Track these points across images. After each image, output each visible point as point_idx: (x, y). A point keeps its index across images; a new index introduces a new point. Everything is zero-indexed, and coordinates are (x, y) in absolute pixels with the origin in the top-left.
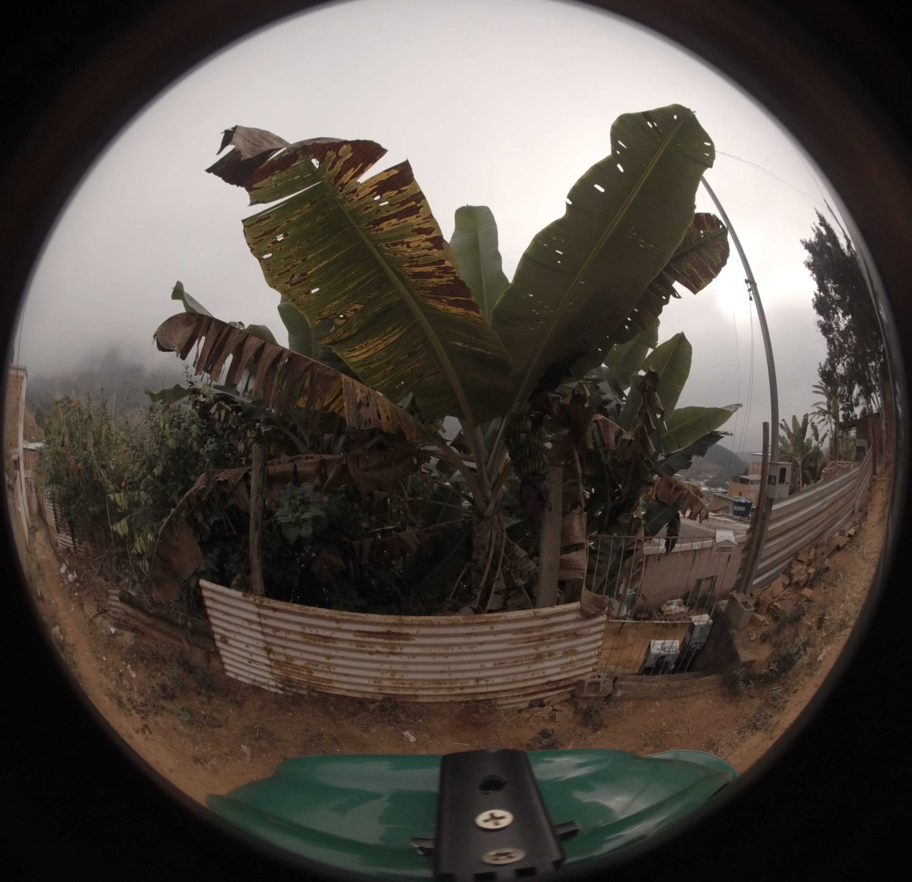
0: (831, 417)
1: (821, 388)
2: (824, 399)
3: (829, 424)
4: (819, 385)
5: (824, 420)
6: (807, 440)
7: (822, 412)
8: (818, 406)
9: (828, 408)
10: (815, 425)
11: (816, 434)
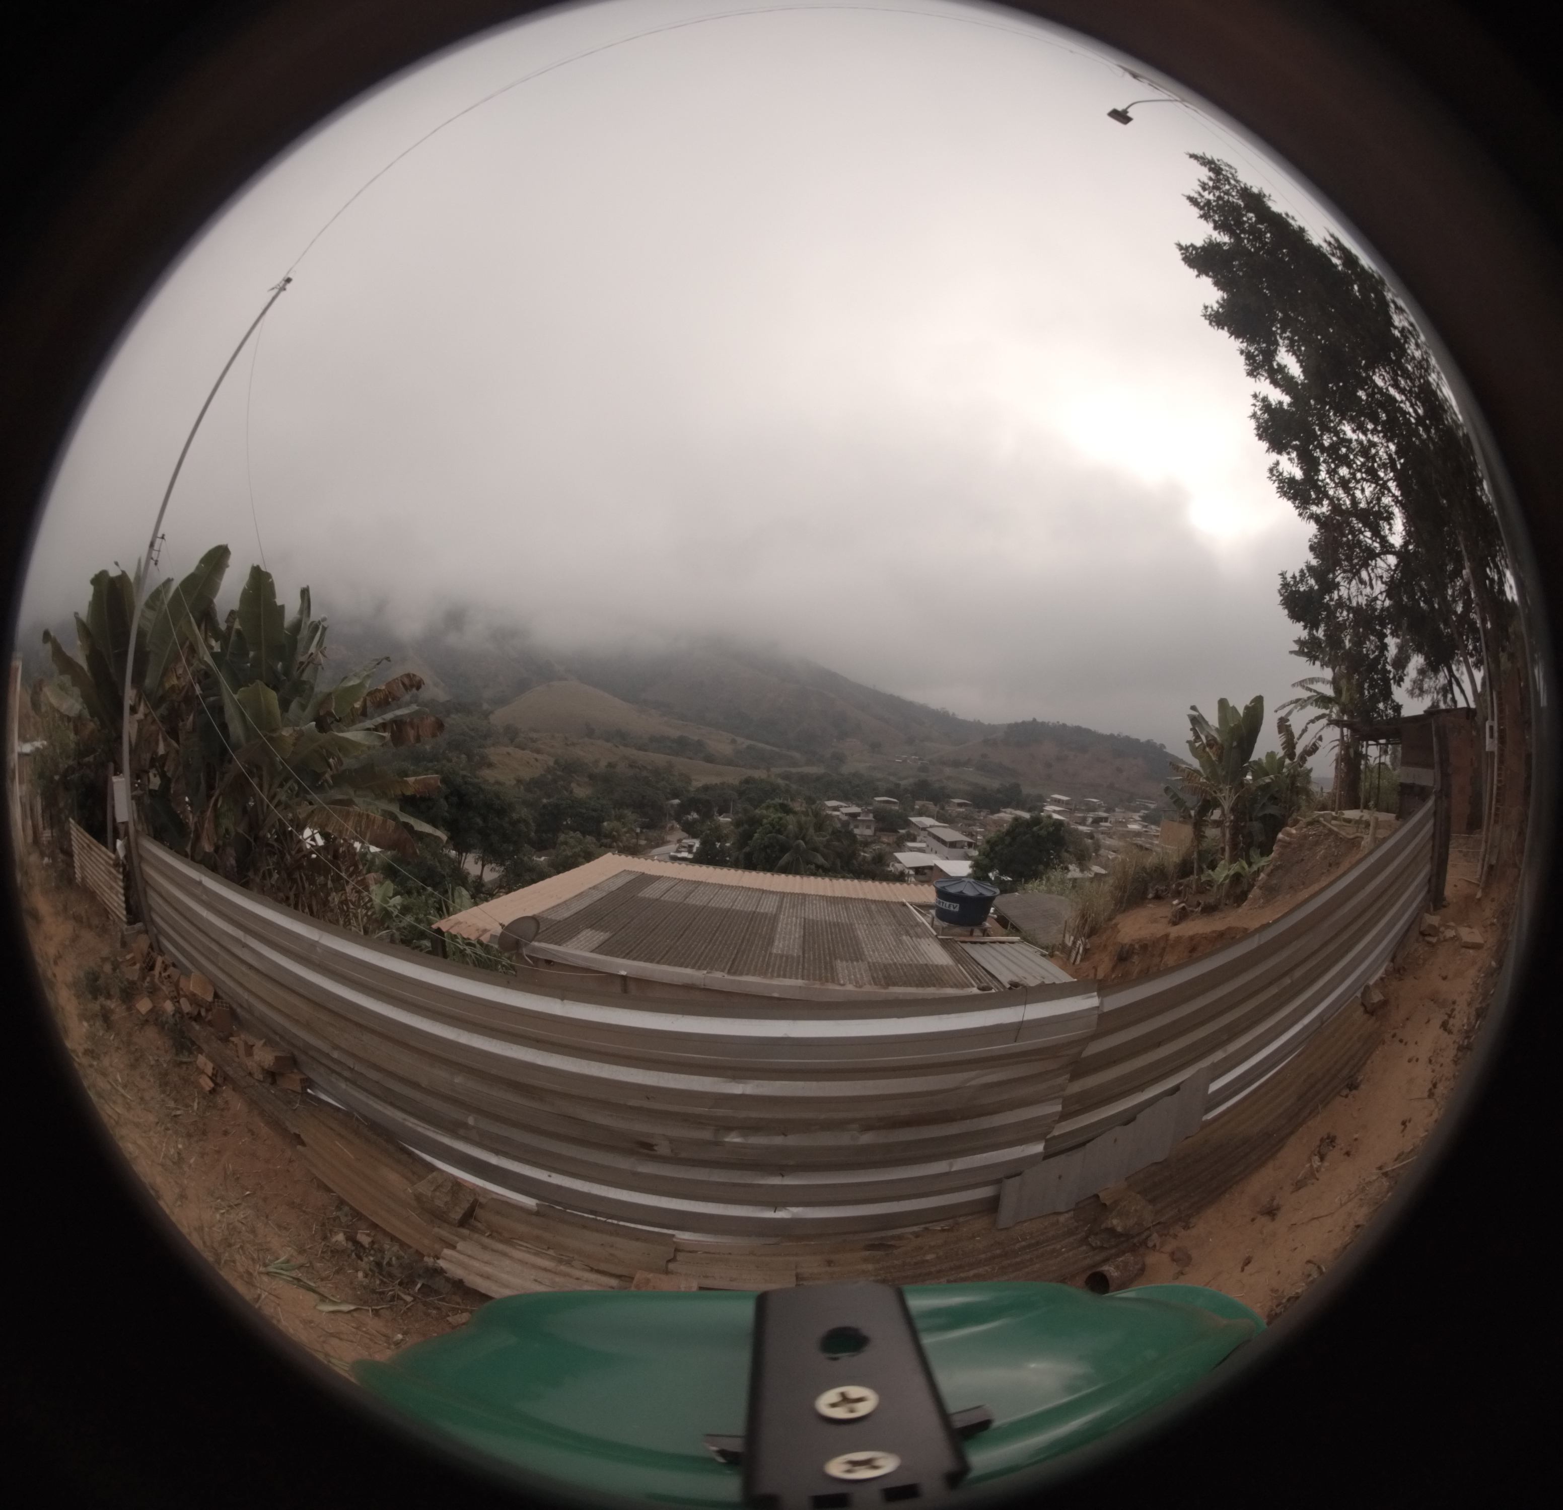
2: (1325, 673)
7: (1318, 700)
9: (1335, 692)
10: (1288, 724)
11: (1290, 745)
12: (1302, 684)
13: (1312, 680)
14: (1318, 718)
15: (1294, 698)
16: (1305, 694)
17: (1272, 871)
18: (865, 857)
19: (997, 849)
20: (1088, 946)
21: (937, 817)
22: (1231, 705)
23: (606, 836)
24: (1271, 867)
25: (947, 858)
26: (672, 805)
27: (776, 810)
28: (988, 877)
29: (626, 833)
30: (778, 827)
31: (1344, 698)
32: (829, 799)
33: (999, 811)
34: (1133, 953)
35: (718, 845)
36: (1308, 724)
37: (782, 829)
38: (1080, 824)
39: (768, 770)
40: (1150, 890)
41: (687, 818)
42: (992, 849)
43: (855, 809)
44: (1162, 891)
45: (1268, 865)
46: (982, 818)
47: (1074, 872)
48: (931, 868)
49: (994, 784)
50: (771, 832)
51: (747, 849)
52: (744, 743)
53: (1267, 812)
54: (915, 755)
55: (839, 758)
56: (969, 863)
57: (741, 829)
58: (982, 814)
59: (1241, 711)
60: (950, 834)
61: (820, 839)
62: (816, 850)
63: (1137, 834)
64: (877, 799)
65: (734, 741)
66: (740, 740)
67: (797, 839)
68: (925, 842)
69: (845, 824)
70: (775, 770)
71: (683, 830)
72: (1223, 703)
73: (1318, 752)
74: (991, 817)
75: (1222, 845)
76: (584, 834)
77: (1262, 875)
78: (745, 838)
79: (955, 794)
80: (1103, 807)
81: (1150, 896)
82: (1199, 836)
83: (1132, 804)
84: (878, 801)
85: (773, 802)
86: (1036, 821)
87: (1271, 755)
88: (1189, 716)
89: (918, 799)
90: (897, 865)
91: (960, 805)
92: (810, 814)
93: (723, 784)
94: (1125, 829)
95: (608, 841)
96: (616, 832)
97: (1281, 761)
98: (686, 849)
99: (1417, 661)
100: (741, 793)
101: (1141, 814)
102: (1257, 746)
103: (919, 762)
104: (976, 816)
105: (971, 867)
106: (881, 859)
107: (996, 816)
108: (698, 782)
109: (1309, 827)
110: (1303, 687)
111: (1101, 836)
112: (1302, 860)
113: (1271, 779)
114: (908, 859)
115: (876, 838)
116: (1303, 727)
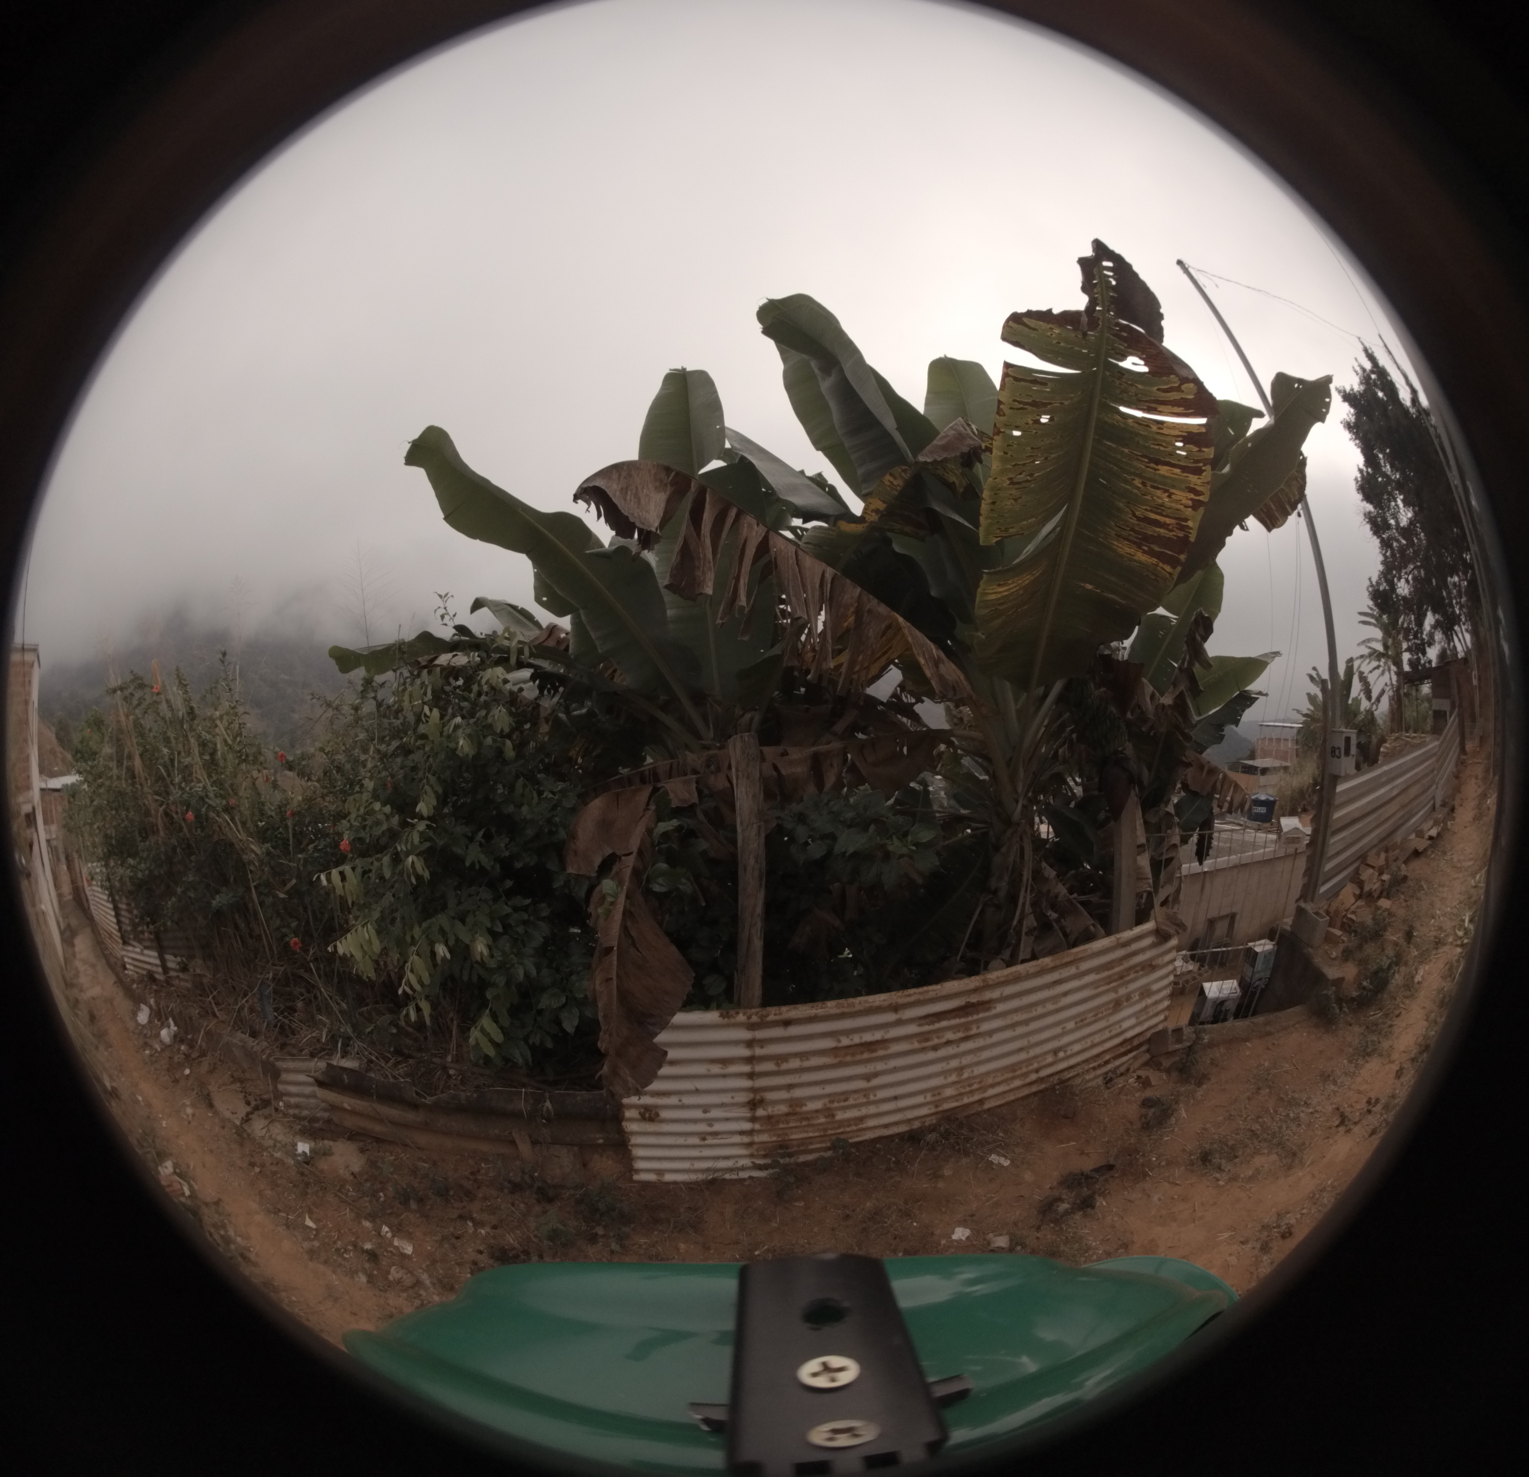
0: (1390, 663)
1: (1372, 616)
2: (1378, 634)
3: (1387, 673)
4: (1369, 611)
5: (1378, 667)
6: (1353, 699)
7: (1374, 655)
8: (1369, 645)
9: (1384, 648)
10: (1365, 675)
11: (1367, 691)
12: (1363, 642)
16: (1366, 651)
59: (1342, 674)
110: (1366, 644)
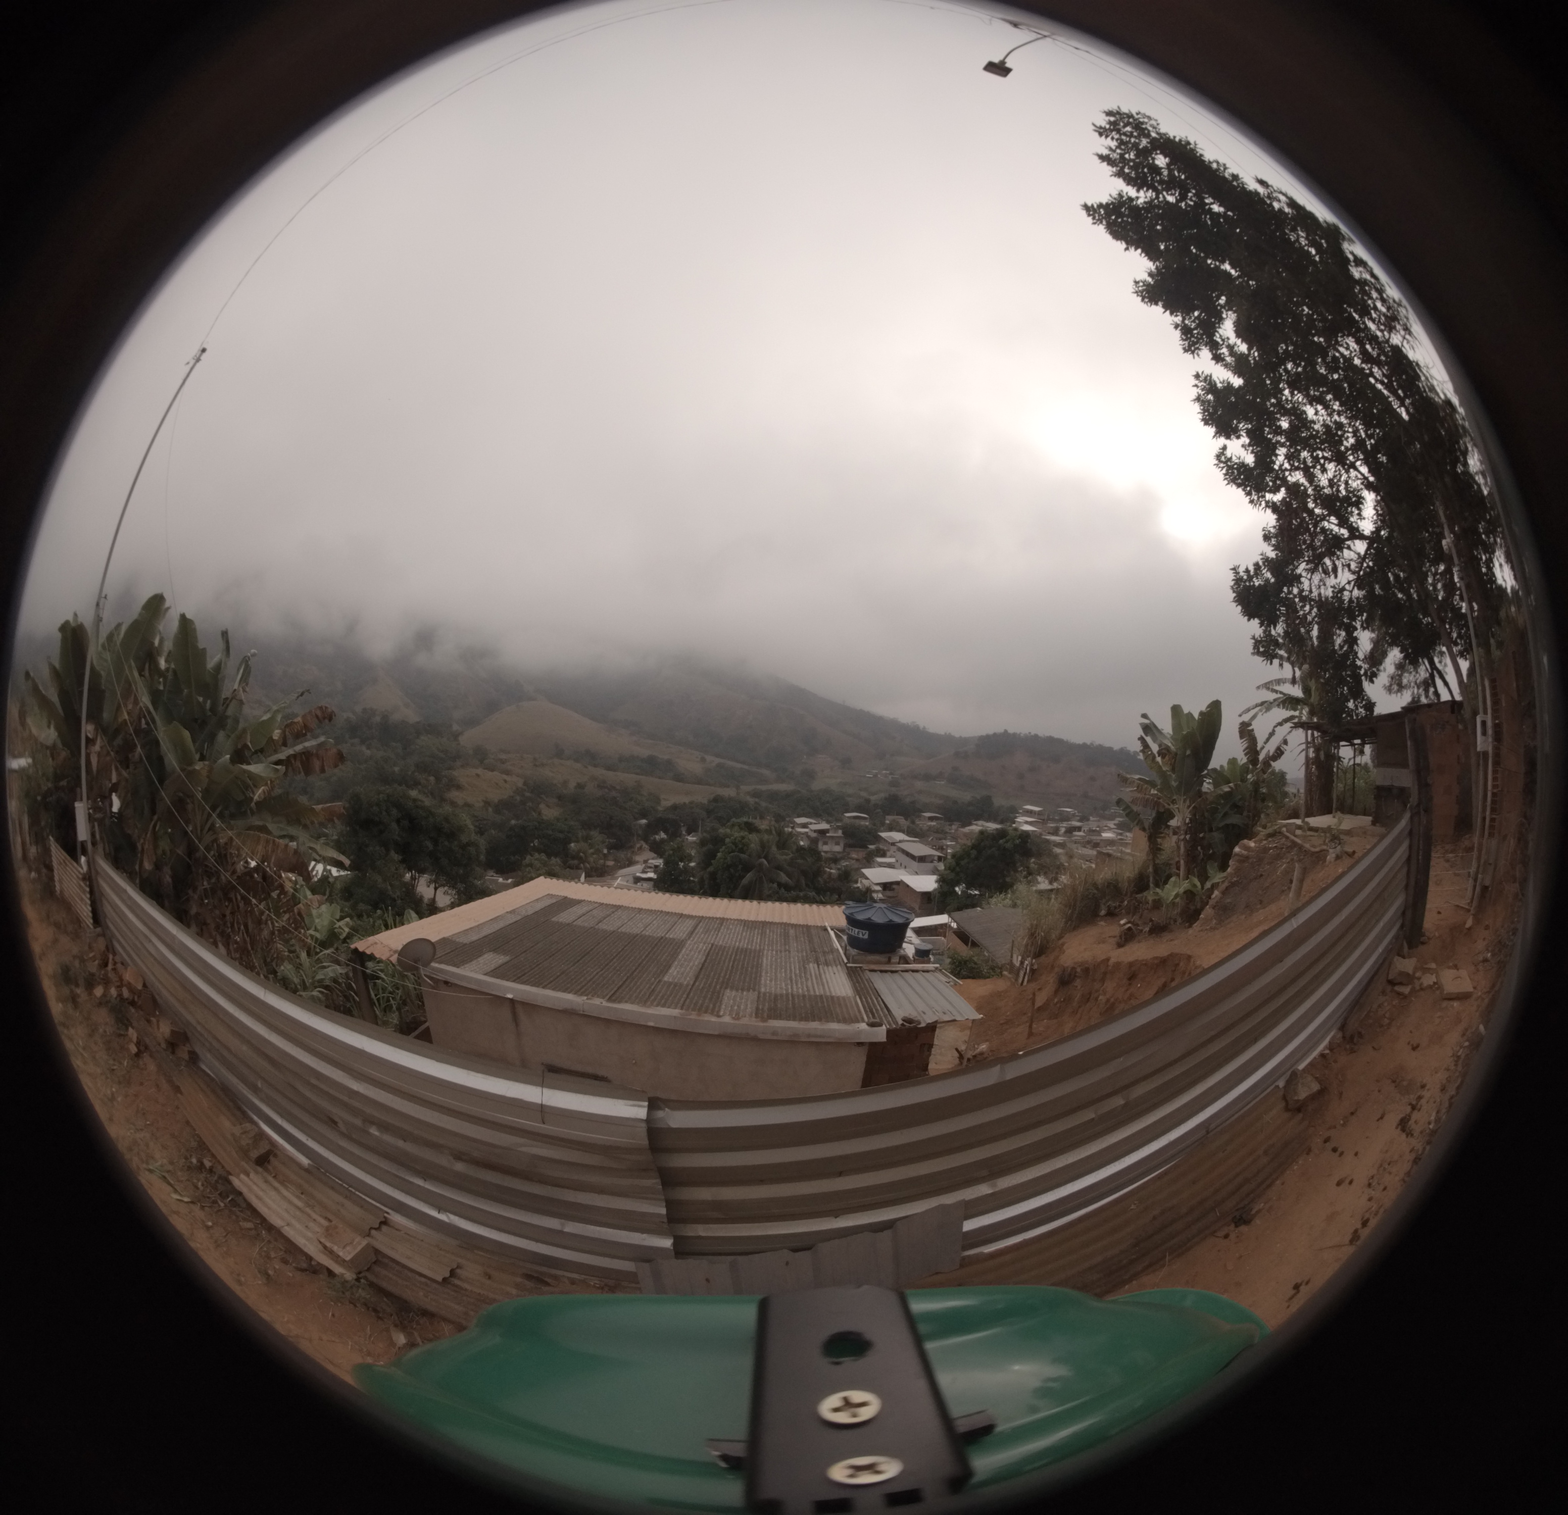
8: (1278, 688)
9: (1304, 693)
10: (1250, 728)
11: (1252, 751)
12: (1267, 686)
13: (1279, 682)
14: (1286, 720)
15: (1259, 701)
16: (1271, 696)
17: (1227, 888)
18: (830, 874)
19: (963, 863)
20: (1035, 967)
21: (907, 831)
22: (1186, 711)
23: (573, 858)
24: (1226, 884)
25: (917, 873)
26: (640, 826)
27: (741, 829)
28: (955, 891)
29: (593, 854)
30: (740, 846)
31: (1314, 699)
32: (799, 816)
33: (970, 824)
34: (1075, 976)
35: (681, 864)
36: (1275, 727)
37: (745, 848)
38: (1053, 834)
39: (738, 788)
40: (1103, 907)
41: (655, 838)
42: (958, 864)
43: (824, 826)
44: (1115, 908)
45: (1223, 882)
46: (953, 831)
47: (1043, 884)
48: (898, 883)
49: (965, 796)
50: (733, 851)
51: (711, 869)
52: (713, 761)
53: (1229, 821)
54: (886, 769)
55: (810, 775)
56: (935, 877)
57: (705, 849)
58: (954, 827)
59: (1196, 716)
60: (919, 849)
61: (783, 857)
62: (779, 868)
63: (1110, 842)
64: (848, 815)
65: (703, 760)
66: (709, 758)
67: (760, 857)
68: (894, 857)
69: (815, 841)
70: (745, 788)
71: (650, 850)
72: (1176, 710)
73: (1283, 757)
74: (962, 829)
75: (1177, 859)
76: (549, 855)
77: (1216, 893)
78: (708, 858)
79: (926, 808)
80: (1077, 816)
81: (1103, 913)
82: (1155, 849)
83: (1107, 812)
84: (848, 817)
85: (738, 820)
86: (1002, 834)
87: (1233, 762)
88: (1141, 724)
89: (888, 814)
90: (864, 881)
91: (931, 819)
92: (774, 832)
93: (691, 803)
94: (1098, 838)
95: (576, 862)
96: (583, 853)
97: (1245, 770)
98: (652, 870)
99: (1394, 655)
100: (709, 812)
101: (1116, 822)
102: (1215, 753)
103: (890, 777)
104: (947, 829)
105: (936, 882)
106: (846, 876)
107: (967, 829)
108: (668, 801)
109: (1270, 839)
110: (1268, 689)
111: (1074, 846)
112: (1261, 875)
113: (1230, 787)
114: (876, 875)
115: (845, 854)
116: (1271, 730)
